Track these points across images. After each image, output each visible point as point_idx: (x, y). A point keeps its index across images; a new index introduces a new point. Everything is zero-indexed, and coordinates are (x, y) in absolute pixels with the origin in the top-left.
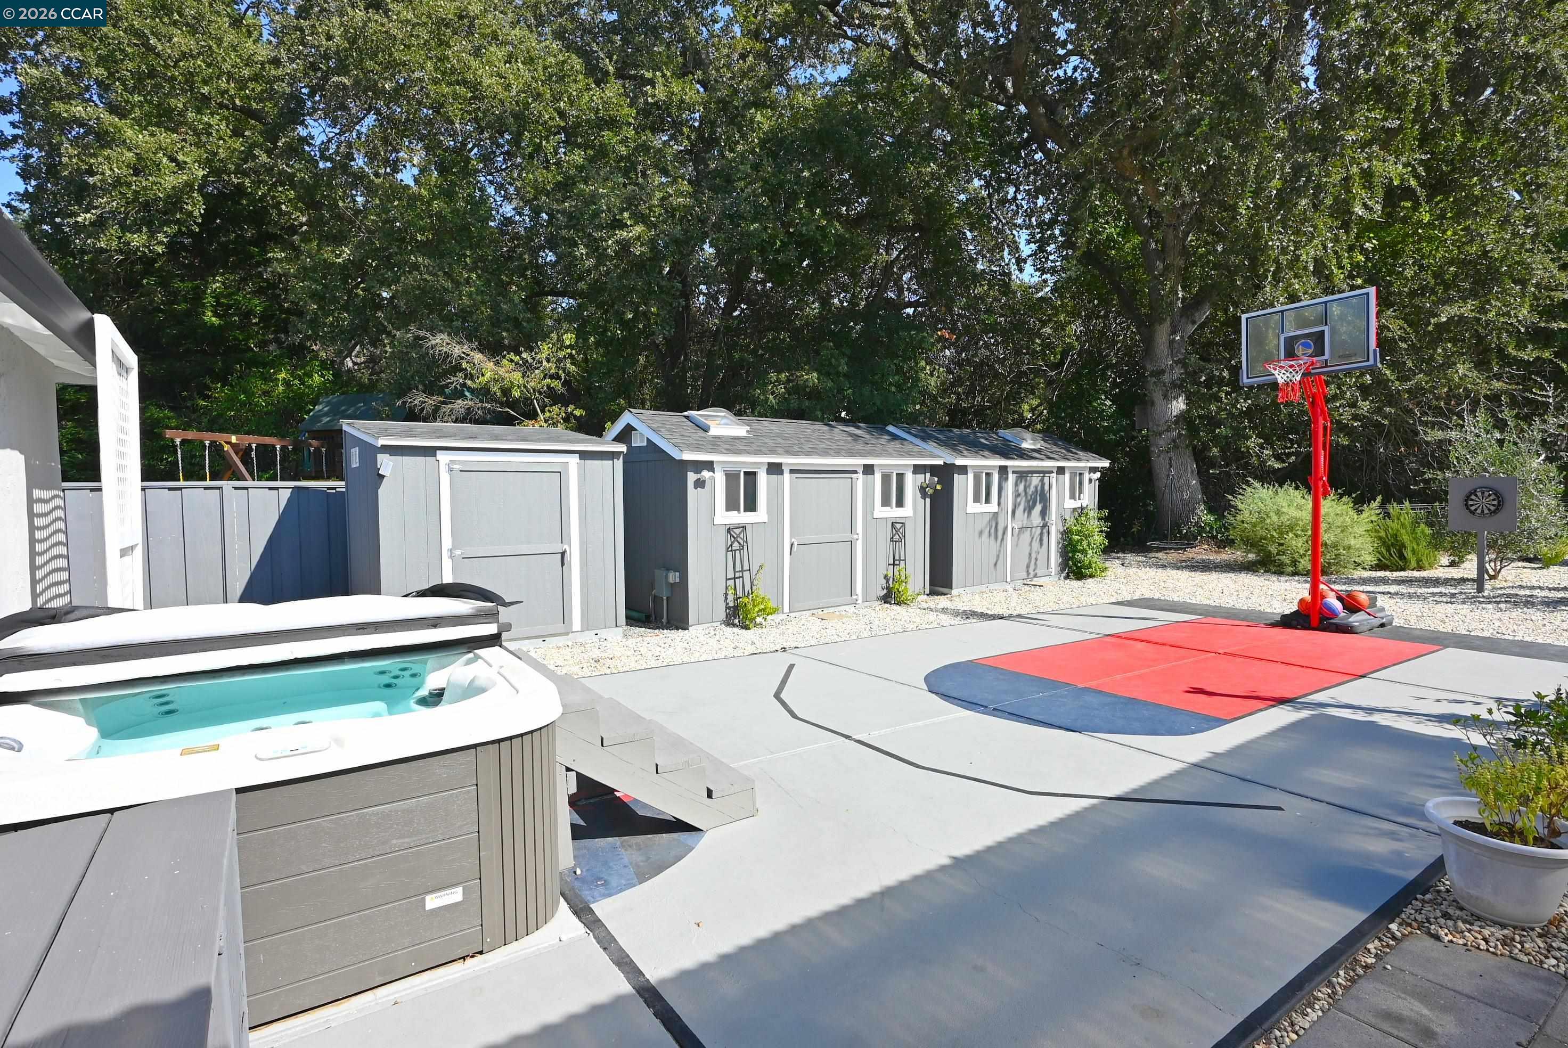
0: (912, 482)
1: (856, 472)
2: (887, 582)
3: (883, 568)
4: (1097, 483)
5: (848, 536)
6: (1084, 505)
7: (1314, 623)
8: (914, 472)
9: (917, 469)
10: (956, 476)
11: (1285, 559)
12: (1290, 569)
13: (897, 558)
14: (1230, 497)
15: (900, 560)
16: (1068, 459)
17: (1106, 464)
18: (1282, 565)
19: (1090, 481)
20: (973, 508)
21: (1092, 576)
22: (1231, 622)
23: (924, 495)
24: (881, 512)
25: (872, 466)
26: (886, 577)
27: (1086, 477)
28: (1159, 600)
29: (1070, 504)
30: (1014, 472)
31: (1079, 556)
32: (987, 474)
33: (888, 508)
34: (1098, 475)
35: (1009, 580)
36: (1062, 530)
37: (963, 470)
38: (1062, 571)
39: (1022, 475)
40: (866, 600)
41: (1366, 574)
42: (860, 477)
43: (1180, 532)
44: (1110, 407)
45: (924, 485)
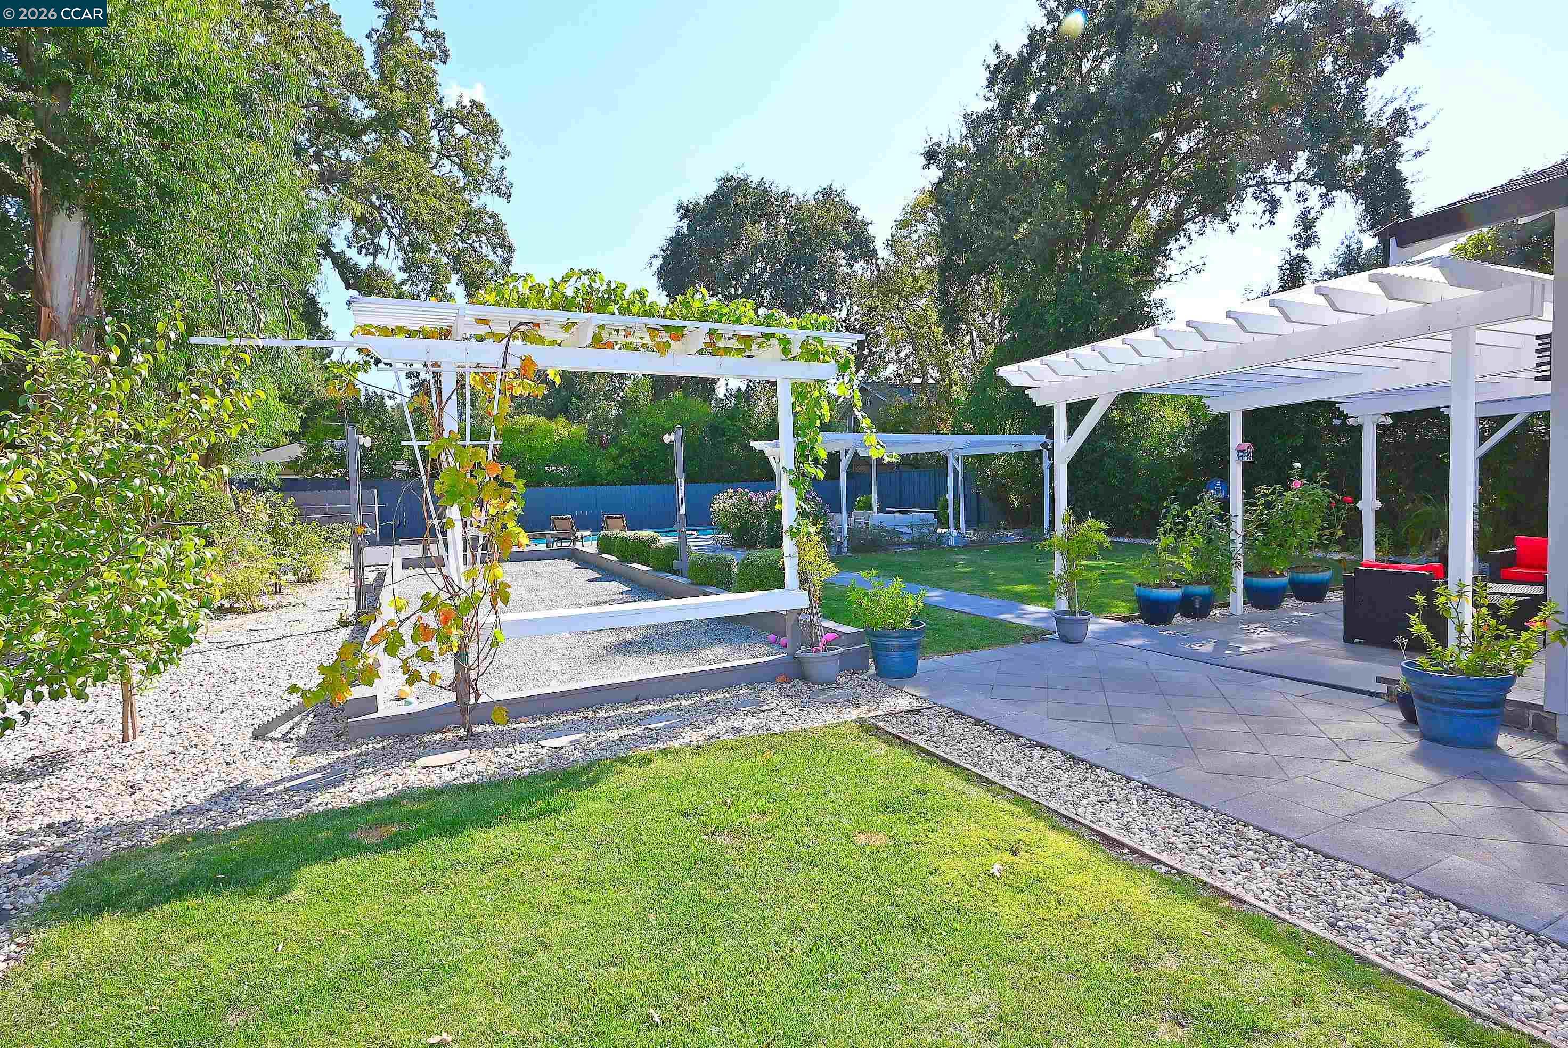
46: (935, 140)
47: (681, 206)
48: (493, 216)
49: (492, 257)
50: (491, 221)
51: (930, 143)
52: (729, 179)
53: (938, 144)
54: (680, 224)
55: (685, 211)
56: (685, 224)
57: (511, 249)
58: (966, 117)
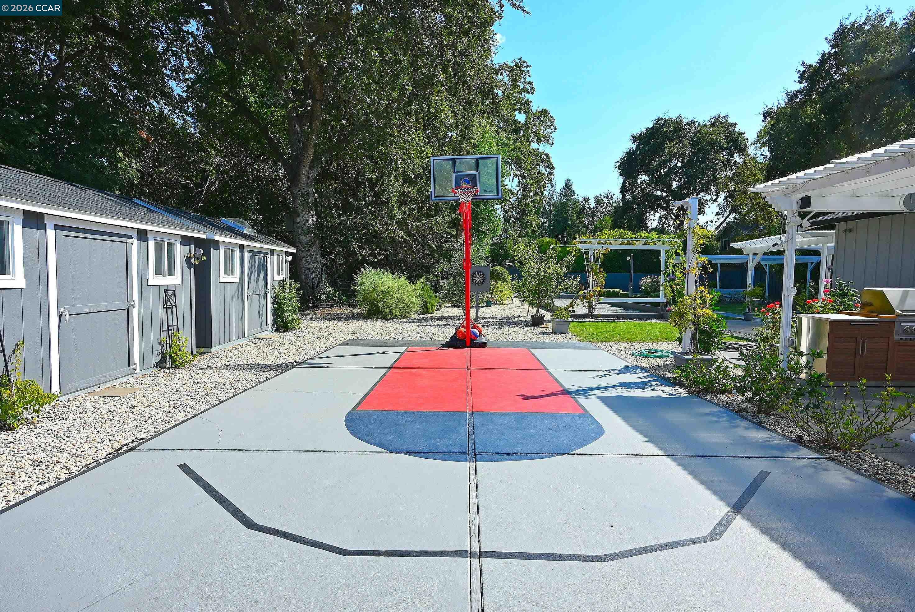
0: (179, 251)
1: (130, 237)
2: (162, 347)
3: (158, 335)
4: (289, 263)
5: (124, 304)
6: (284, 279)
7: (468, 344)
8: (182, 244)
9: (185, 240)
10: (212, 249)
11: (387, 310)
12: (390, 316)
13: (170, 324)
14: (354, 275)
15: (173, 326)
16: (275, 245)
17: (293, 250)
19: (286, 261)
20: (224, 279)
22: (420, 349)
23: (189, 266)
24: (154, 280)
25: (145, 231)
26: (160, 343)
27: (284, 258)
29: (277, 278)
30: (248, 251)
32: (232, 251)
33: (160, 276)
34: (290, 258)
35: (246, 336)
36: (273, 296)
37: (216, 245)
38: (274, 324)
39: (253, 253)
40: (143, 368)
41: (416, 317)
42: (135, 243)
45: (190, 256)
46: (770, 106)
47: (633, 136)
48: (547, 155)
49: (544, 171)
50: (545, 157)
51: (766, 109)
52: (659, 119)
53: (772, 109)
54: (633, 145)
55: (635, 138)
56: (634, 145)
57: (553, 169)
58: (787, 94)
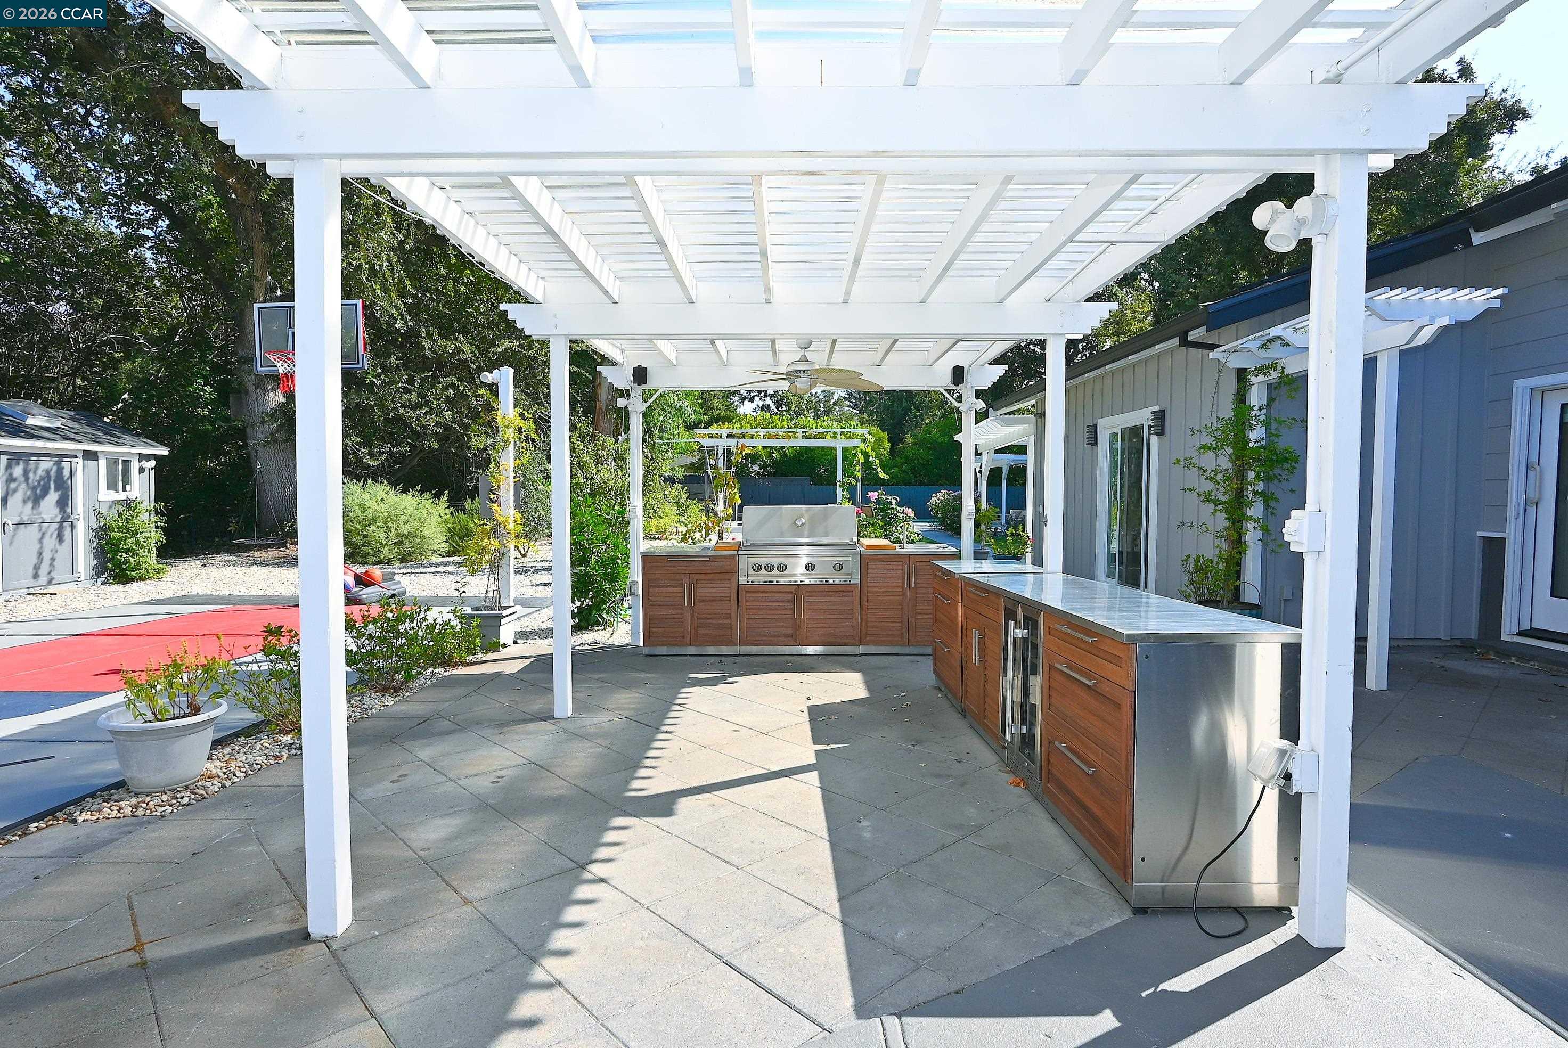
4: (152, 472)
6: (131, 498)
16: (99, 443)
17: (164, 451)
18: (366, 555)
19: (142, 470)
21: (141, 579)
27: (135, 465)
28: (198, 595)
29: (108, 495)
31: (122, 557)
34: (153, 463)
36: (95, 526)
38: (98, 575)
39: (20, 457)
41: (441, 560)
43: (283, 529)
44: (210, 393)
